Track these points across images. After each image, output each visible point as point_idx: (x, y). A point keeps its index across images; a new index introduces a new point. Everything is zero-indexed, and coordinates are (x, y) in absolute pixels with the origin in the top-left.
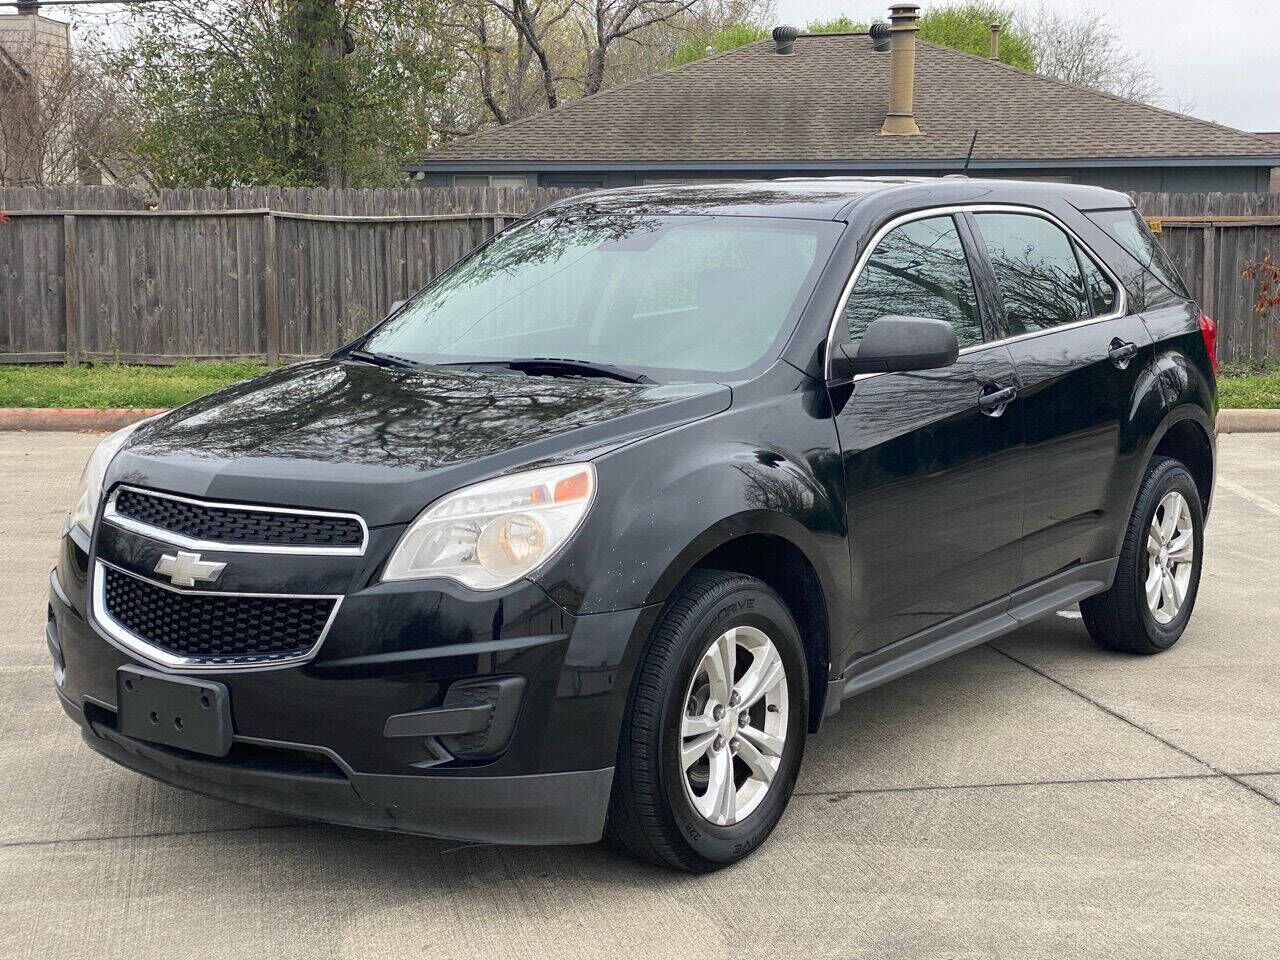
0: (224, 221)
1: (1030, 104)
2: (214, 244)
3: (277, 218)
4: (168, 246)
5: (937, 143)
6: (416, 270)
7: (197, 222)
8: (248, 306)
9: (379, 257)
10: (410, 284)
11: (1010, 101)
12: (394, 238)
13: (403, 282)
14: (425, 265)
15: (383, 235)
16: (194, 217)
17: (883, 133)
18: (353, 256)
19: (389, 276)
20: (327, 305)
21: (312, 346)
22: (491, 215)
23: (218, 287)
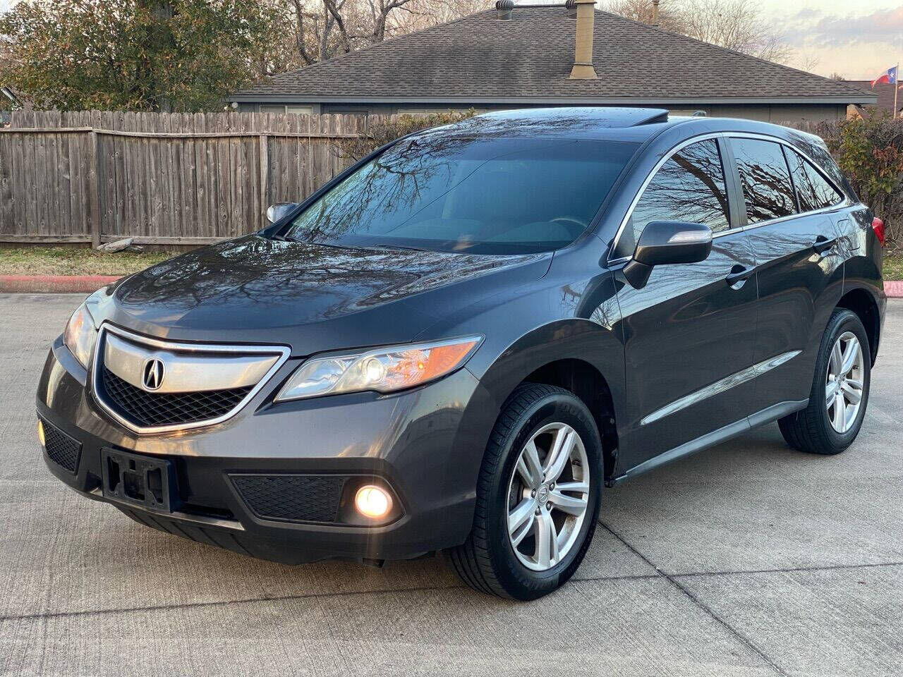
0: (59, 136)
1: (678, 58)
2: (52, 154)
3: (99, 134)
4: (18, 154)
5: (609, 85)
6: (203, 174)
7: (40, 136)
8: (78, 200)
9: (175, 163)
10: (199, 184)
11: (664, 56)
12: (186, 150)
13: (193, 182)
14: (209, 170)
15: (178, 146)
16: (37, 133)
17: (571, 78)
18: (156, 163)
19: (183, 177)
20: (136, 198)
21: (126, 230)
22: (258, 134)
23: (56, 184)
